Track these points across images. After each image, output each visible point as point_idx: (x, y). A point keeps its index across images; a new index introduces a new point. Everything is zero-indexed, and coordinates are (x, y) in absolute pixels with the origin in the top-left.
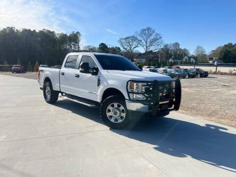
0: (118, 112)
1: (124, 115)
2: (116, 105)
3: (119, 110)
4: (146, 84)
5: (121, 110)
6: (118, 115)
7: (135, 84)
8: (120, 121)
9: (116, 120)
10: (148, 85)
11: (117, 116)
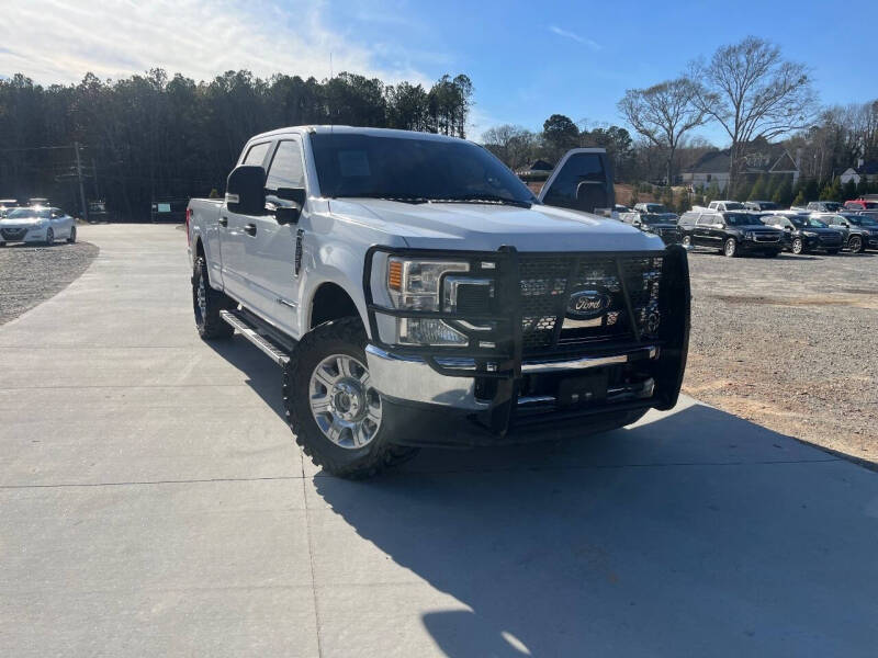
0: (355, 400)
1: (376, 414)
2: (344, 364)
3: (359, 389)
4: (466, 266)
5: (368, 387)
6: (353, 411)
7: (407, 264)
8: (361, 441)
9: (348, 435)
10: (476, 272)
11: (347, 416)
